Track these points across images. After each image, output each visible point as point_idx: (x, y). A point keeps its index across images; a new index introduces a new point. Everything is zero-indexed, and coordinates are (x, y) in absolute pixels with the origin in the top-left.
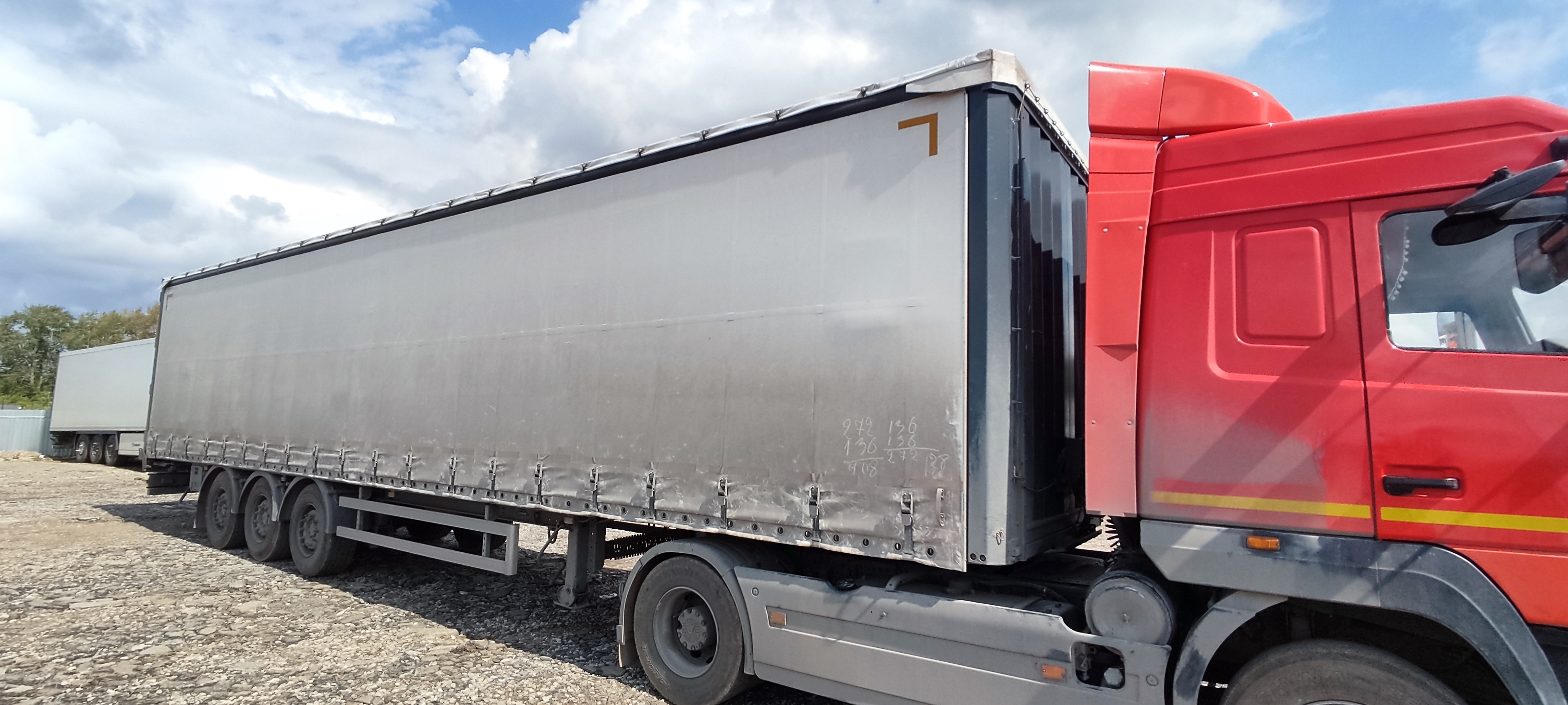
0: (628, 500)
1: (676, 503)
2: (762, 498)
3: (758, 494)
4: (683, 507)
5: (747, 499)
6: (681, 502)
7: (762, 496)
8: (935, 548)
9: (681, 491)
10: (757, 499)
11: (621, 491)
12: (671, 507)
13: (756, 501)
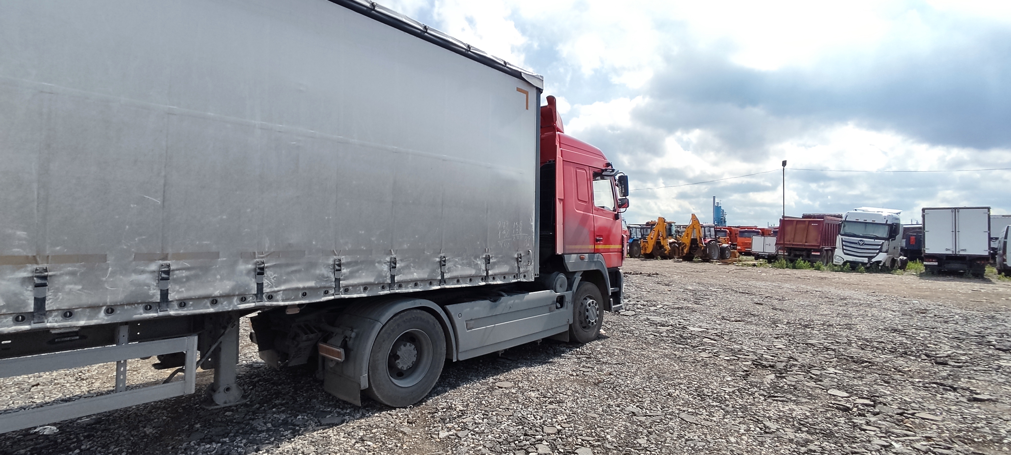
0: (371, 280)
1: (412, 276)
2: (462, 265)
3: (461, 262)
4: (417, 277)
5: (455, 266)
6: (415, 274)
7: (463, 263)
8: (526, 274)
9: (414, 267)
10: (460, 265)
11: (364, 274)
12: (408, 279)
13: (460, 266)
